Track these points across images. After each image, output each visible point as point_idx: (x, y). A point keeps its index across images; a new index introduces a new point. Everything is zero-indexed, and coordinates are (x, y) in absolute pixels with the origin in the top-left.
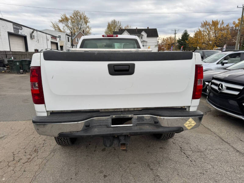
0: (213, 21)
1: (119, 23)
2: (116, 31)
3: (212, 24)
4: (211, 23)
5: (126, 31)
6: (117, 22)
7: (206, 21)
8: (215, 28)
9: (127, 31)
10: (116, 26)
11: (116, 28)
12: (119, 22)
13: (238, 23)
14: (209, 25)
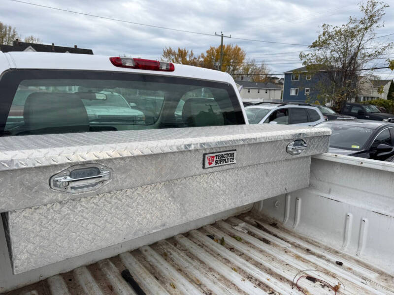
0: (179, 50)
1: (12, 30)
2: (4, 44)
3: (178, 53)
4: (177, 51)
5: (30, 47)
6: (8, 29)
7: (170, 49)
8: (182, 59)
9: (33, 47)
10: (5, 35)
11: (5, 39)
12: (10, 28)
13: (208, 56)
14: (174, 54)
